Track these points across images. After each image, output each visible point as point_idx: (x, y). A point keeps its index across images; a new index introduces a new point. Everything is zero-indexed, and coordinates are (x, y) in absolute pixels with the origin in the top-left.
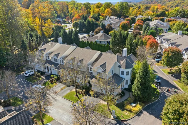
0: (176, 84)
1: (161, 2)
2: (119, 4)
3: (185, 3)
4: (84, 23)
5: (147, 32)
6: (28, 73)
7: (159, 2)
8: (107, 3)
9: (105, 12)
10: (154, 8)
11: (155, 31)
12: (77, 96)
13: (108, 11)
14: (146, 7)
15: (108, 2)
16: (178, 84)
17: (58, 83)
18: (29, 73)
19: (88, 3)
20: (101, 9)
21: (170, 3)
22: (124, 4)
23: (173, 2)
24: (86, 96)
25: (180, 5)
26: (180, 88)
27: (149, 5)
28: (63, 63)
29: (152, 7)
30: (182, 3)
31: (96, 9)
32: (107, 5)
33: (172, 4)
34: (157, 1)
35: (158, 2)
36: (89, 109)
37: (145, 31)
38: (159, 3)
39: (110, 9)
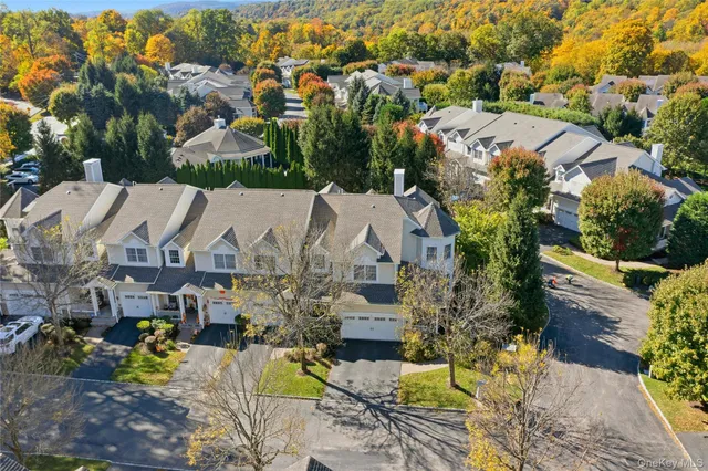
0: (554, 260)
1: (308, 12)
2: (199, 16)
3: (383, 13)
4: (103, 95)
5: (372, 112)
6: (12, 337)
7: (302, 9)
8: (149, 13)
9: (147, 48)
10: (300, 31)
11: (401, 107)
12: (308, 373)
13: (158, 44)
14: (271, 27)
15: (150, 7)
16: (560, 260)
17: (184, 347)
18: (17, 338)
19: (59, 14)
20: (127, 35)
21: (338, 14)
22: (220, 18)
23: (345, 12)
24: (337, 364)
25: (370, 23)
26: (574, 270)
27: (280, 21)
28: (176, 260)
29: (293, 27)
30: (375, 13)
31: (111, 38)
32: (149, 23)
33: (345, 16)
34: (295, 9)
35: (297, 11)
36: (387, 405)
37: (362, 109)
38: (300, 14)
39: (167, 36)
